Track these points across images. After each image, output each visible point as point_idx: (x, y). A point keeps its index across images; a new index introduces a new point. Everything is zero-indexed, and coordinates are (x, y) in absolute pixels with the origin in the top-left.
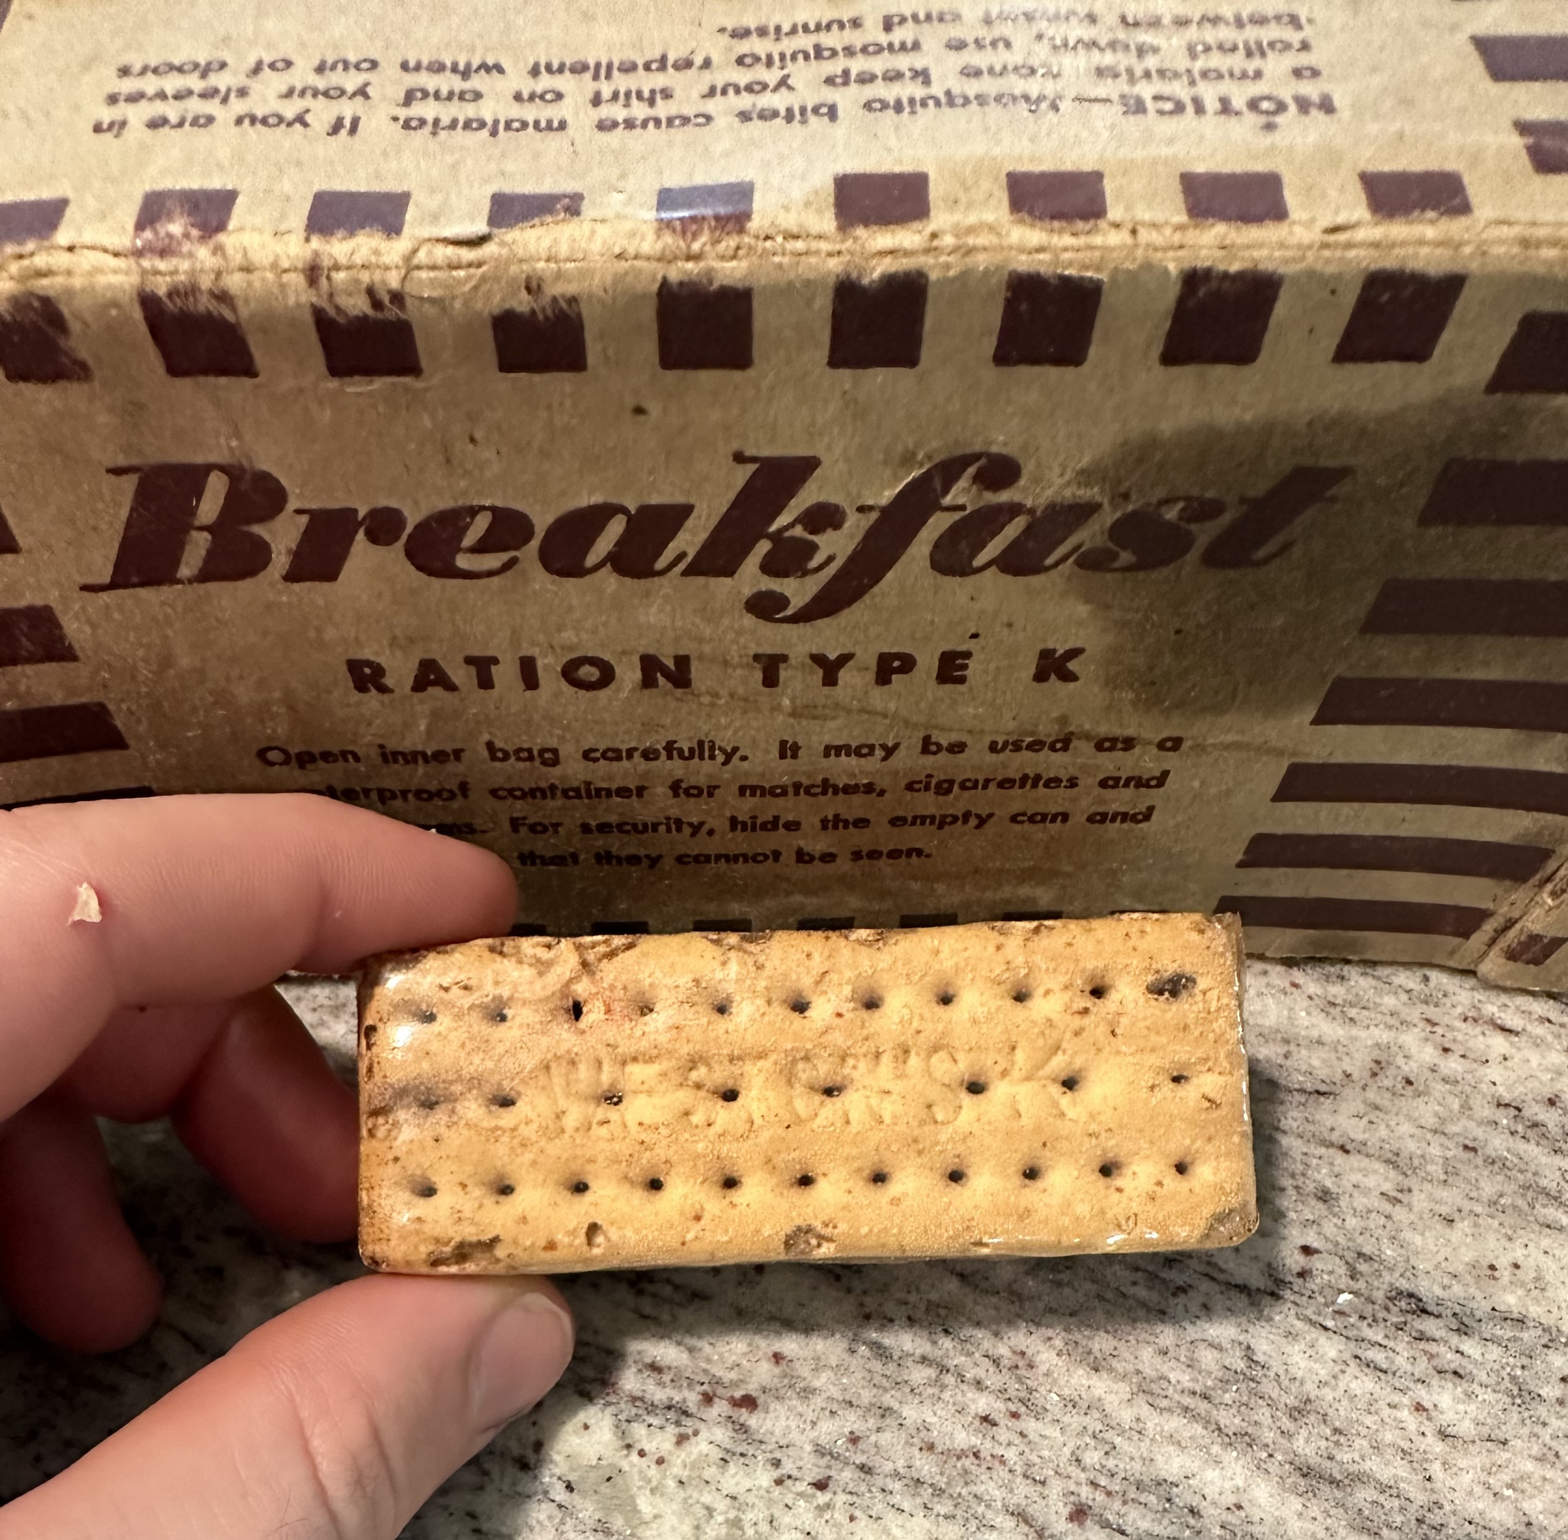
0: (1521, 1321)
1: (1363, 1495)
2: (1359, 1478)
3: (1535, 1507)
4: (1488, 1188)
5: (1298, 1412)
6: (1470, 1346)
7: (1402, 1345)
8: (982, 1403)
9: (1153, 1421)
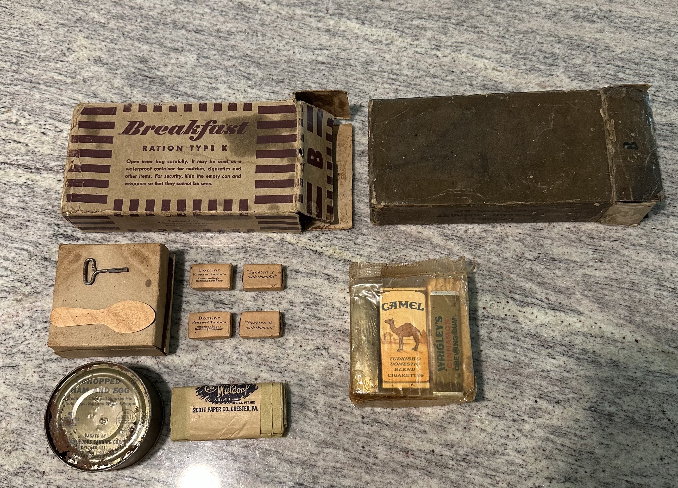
0: (568, 260)
1: (546, 285)
2: (546, 283)
3: (568, 284)
4: (564, 242)
5: (538, 276)
6: (561, 264)
7: (552, 265)
8: (497, 280)
9: (519, 279)
